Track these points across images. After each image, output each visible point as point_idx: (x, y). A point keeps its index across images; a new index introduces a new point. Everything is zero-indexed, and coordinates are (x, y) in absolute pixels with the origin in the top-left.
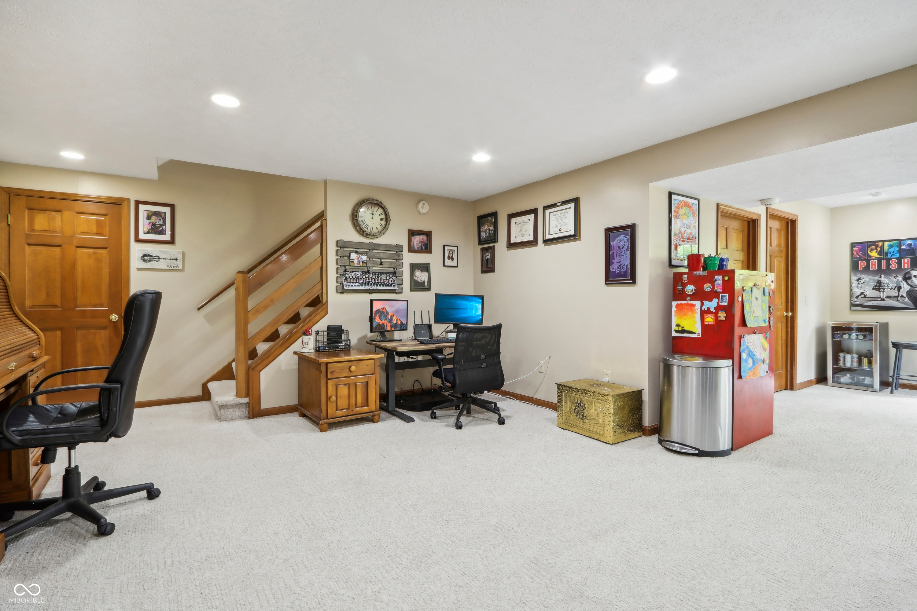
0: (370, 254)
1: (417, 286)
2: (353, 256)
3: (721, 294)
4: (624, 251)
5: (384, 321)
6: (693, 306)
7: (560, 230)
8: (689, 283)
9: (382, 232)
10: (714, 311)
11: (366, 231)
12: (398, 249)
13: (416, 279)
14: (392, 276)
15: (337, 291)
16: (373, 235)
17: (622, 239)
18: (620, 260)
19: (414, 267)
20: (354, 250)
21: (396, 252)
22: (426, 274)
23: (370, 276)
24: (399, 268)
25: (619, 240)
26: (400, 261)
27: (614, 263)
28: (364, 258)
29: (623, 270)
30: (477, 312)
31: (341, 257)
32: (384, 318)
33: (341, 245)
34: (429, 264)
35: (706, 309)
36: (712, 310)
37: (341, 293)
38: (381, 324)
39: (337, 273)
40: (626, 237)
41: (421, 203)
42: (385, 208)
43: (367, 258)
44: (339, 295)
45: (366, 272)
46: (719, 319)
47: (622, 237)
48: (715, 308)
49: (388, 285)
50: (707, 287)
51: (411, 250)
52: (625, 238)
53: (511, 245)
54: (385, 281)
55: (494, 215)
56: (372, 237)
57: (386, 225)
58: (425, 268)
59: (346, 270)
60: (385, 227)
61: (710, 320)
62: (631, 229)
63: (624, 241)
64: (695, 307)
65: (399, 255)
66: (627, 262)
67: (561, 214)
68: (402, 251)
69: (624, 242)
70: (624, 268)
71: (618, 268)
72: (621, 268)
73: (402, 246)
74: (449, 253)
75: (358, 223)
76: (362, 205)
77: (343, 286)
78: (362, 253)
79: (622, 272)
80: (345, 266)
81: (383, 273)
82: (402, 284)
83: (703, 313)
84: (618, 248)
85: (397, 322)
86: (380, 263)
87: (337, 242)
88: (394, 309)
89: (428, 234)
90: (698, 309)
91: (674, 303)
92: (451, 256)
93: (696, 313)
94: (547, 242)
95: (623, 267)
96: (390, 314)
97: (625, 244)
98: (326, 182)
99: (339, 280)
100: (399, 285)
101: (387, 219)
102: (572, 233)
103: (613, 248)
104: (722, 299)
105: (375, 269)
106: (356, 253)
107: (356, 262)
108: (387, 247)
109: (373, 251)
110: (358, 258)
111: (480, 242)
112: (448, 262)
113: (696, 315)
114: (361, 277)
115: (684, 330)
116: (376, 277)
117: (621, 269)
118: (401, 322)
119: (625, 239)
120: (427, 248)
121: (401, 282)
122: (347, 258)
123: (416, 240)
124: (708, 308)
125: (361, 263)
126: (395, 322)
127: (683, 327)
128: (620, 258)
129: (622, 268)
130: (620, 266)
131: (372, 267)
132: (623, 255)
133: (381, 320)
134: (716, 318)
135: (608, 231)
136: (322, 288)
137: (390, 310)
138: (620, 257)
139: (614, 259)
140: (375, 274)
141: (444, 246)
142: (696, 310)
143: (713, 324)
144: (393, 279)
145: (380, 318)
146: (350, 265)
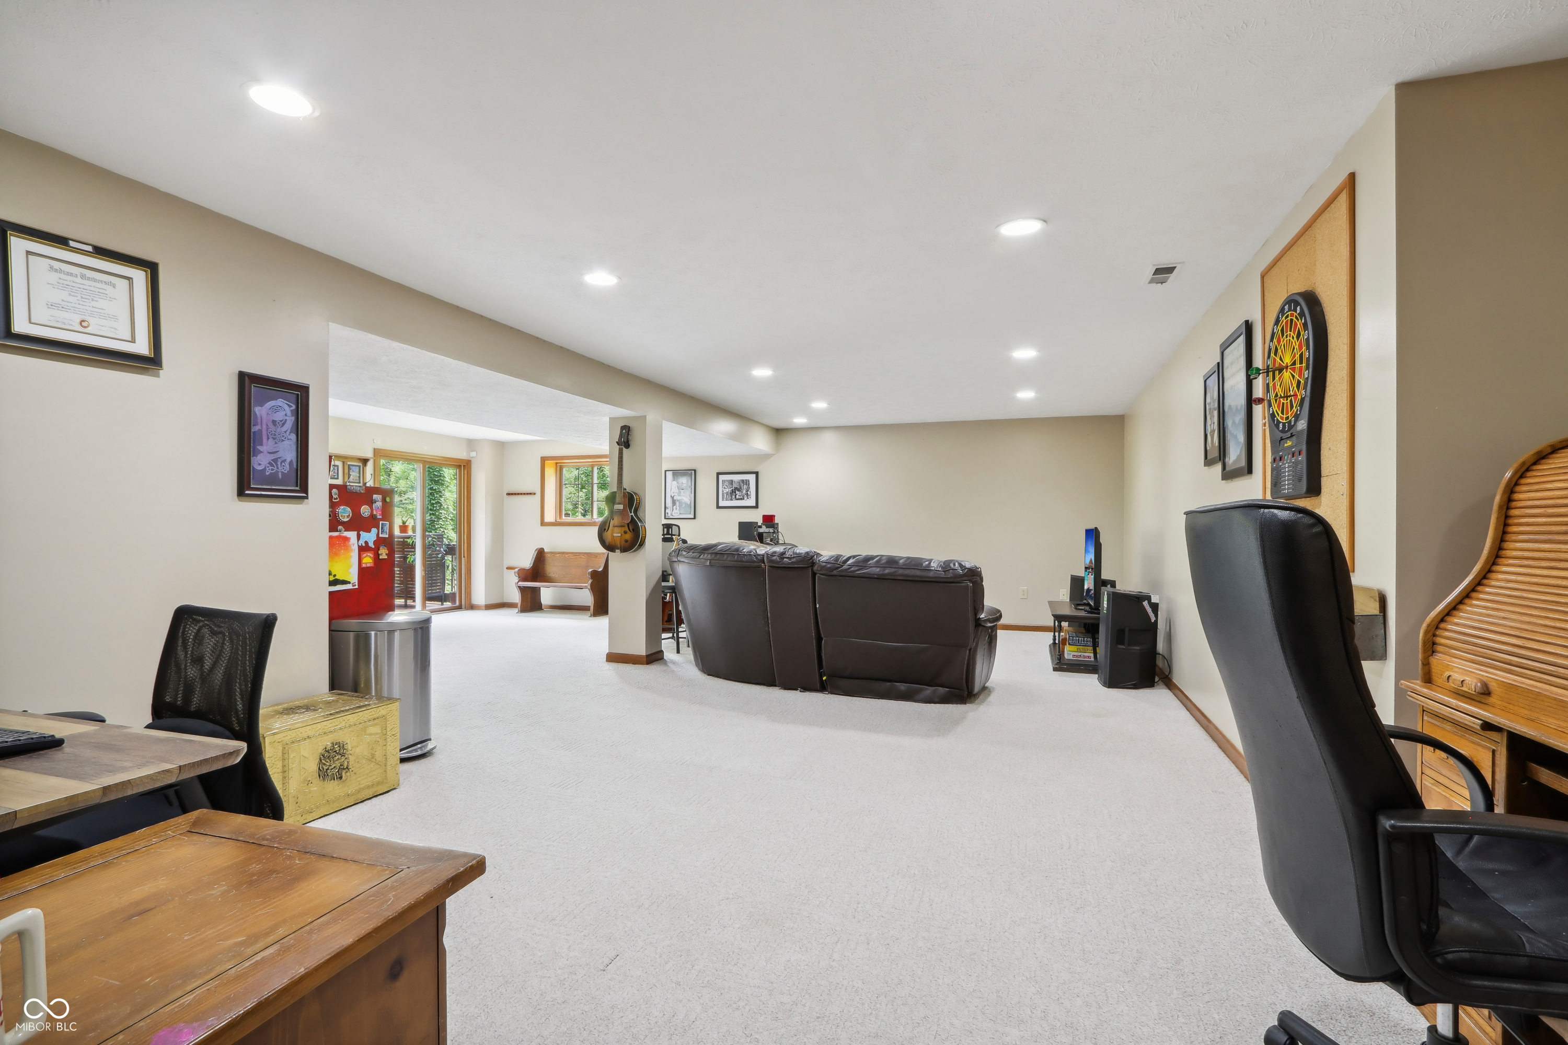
3: (381, 522)
4: (285, 432)
6: (347, 539)
8: (341, 503)
10: (373, 547)
17: (280, 407)
18: (275, 447)
25: (275, 408)
27: (262, 452)
29: (283, 471)
35: (364, 545)
36: (371, 545)
40: (290, 406)
46: (381, 557)
47: (280, 402)
48: (375, 542)
50: (365, 510)
52: (286, 407)
61: (368, 560)
62: (298, 393)
63: (284, 413)
64: (349, 541)
67: (83, 277)
69: (286, 415)
70: (284, 466)
71: (270, 463)
72: (277, 465)
79: (280, 474)
83: (363, 549)
84: (271, 425)
90: (354, 544)
93: (352, 550)
95: (283, 464)
97: (287, 418)
103: (259, 421)
104: (382, 528)
113: (352, 554)
115: (337, 579)
117: (278, 468)
119: (288, 410)
124: (366, 543)
127: (335, 576)
128: (277, 445)
129: (279, 465)
130: (275, 460)
132: (283, 441)
134: (377, 555)
138: (276, 443)
139: (261, 444)
142: (352, 546)
143: (372, 565)
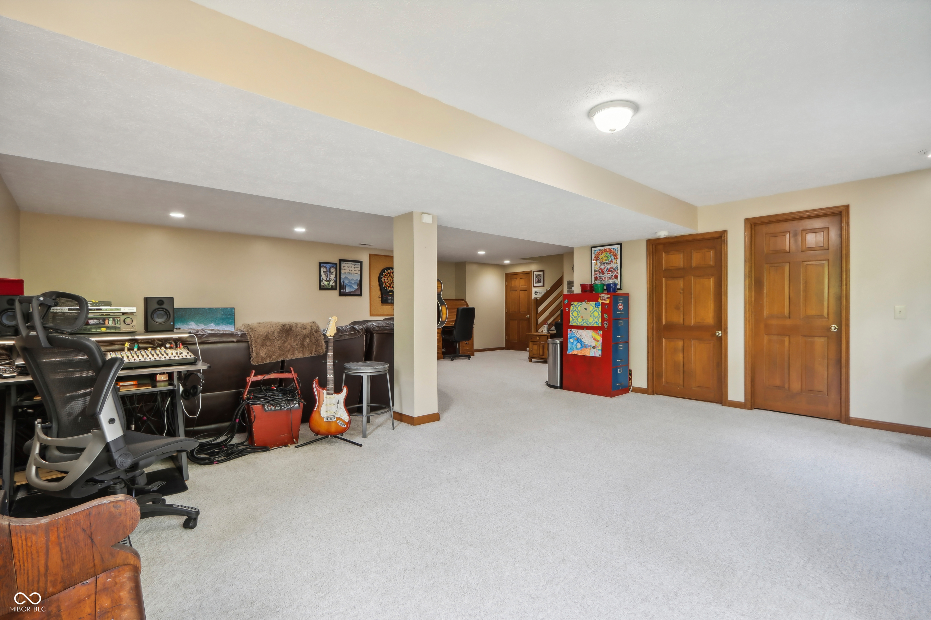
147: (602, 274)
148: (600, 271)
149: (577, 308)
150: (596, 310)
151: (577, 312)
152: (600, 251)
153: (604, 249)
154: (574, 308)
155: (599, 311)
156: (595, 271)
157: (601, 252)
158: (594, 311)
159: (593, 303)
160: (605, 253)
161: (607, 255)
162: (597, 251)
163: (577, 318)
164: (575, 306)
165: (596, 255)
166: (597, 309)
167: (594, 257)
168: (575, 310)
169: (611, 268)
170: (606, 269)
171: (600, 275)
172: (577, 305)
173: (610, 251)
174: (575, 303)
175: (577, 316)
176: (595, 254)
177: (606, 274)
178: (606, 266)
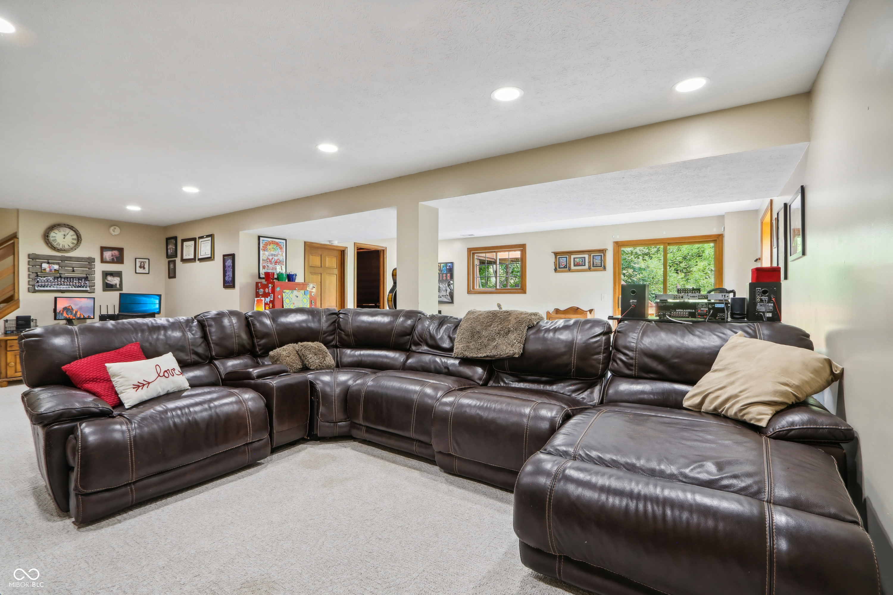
0: (63, 264)
1: (108, 287)
2: (45, 266)
4: (230, 269)
5: (70, 315)
7: (205, 253)
8: (261, 288)
9: (72, 249)
11: (57, 247)
12: (90, 261)
13: (108, 282)
14: (85, 280)
15: (29, 291)
16: (65, 250)
17: (229, 262)
19: (106, 274)
20: (47, 261)
21: (89, 262)
22: (119, 279)
23: (62, 280)
24: (92, 274)
26: (92, 269)
27: (226, 276)
28: (56, 267)
30: (155, 306)
31: (33, 266)
32: (70, 313)
33: (33, 258)
34: (121, 272)
35: (266, 302)
36: (268, 302)
37: (33, 292)
38: (67, 317)
39: (29, 278)
41: (112, 228)
42: (76, 231)
43: (59, 267)
44: (31, 294)
45: (58, 278)
47: (230, 260)
49: (80, 287)
51: (103, 261)
53: (184, 260)
54: (77, 283)
55: (175, 238)
56: (64, 252)
57: (78, 243)
58: (119, 274)
59: (37, 276)
60: (77, 245)
62: (233, 256)
65: (91, 265)
66: (231, 276)
67: (206, 243)
68: (94, 262)
69: (231, 264)
70: (231, 279)
73: (94, 259)
74: (141, 264)
75: (49, 241)
76: (53, 229)
77: (35, 287)
78: (54, 263)
79: (230, 281)
80: (37, 273)
81: (75, 278)
82: (94, 286)
84: (228, 267)
85: (80, 316)
86: (72, 271)
87: (29, 255)
88: (78, 307)
89: (121, 250)
91: (256, 299)
92: (142, 266)
94: (200, 260)
96: (75, 311)
98: (18, 211)
99: (31, 283)
100: (92, 286)
101: (79, 238)
102: (210, 256)
103: (226, 267)
105: (67, 275)
106: (48, 263)
107: (48, 270)
108: (78, 259)
109: (66, 262)
110: (50, 267)
111: (168, 256)
112: (139, 270)
114: (53, 281)
116: (68, 281)
117: (229, 279)
118: (84, 316)
119: (231, 262)
120: (119, 260)
121: (93, 285)
122: (39, 267)
123: (108, 255)
125: (53, 270)
126: (79, 316)
128: (229, 273)
130: (229, 277)
131: (65, 274)
132: (230, 271)
133: (67, 314)
135: (224, 256)
136: (14, 289)
137: (75, 308)
139: (227, 273)
140: (67, 279)
141: (136, 259)
144: (85, 282)
145: (67, 313)
146: (42, 272)
147: (270, 264)
148: (268, 260)
149: (289, 295)
150: (305, 298)
151: (289, 299)
152: (268, 242)
153: (272, 241)
154: (286, 296)
155: (307, 298)
156: (263, 260)
157: (270, 243)
158: (303, 298)
159: (303, 291)
160: (272, 245)
161: (274, 247)
162: (265, 241)
163: (289, 304)
164: (287, 294)
165: (264, 245)
166: (306, 296)
167: (263, 247)
168: (288, 298)
169: (278, 259)
170: (273, 260)
171: (268, 265)
172: (289, 292)
173: (277, 244)
174: (287, 291)
175: (289, 303)
176: (264, 243)
177: (273, 265)
178: (273, 257)
